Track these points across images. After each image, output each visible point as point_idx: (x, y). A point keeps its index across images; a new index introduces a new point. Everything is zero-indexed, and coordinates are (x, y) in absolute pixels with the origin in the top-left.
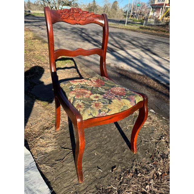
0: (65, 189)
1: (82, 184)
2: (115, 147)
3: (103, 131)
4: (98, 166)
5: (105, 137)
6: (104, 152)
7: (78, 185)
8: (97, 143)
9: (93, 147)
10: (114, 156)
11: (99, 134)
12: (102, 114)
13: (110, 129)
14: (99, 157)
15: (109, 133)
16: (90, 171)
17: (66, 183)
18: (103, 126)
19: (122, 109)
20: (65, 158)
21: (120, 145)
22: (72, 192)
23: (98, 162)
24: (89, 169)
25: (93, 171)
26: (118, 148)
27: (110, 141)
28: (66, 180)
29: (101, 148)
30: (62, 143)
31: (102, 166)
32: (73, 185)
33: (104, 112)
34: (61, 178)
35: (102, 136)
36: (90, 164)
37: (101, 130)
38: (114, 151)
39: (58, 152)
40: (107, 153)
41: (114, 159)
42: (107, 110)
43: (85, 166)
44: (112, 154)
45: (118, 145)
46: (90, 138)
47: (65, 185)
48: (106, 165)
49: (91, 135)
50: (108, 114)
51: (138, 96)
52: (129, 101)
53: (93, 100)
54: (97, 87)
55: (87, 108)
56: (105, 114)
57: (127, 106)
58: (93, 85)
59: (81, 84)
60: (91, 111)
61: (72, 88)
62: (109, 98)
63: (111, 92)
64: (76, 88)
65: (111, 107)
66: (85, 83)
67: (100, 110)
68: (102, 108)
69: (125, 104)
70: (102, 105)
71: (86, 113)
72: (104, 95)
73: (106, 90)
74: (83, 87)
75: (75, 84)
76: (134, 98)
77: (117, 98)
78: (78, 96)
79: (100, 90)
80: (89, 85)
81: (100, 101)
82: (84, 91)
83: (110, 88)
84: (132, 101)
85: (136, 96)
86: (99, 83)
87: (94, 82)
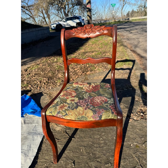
0: (44, 160)
1: (55, 165)
2: (102, 155)
3: (104, 135)
4: (75, 161)
5: (101, 142)
6: (89, 153)
7: (52, 163)
8: (90, 142)
9: (85, 144)
10: (94, 162)
11: (99, 136)
12: (59, 116)
13: (112, 137)
14: (82, 154)
15: (108, 140)
16: (67, 160)
17: (48, 157)
18: (108, 131)
19: (78, 119)
20: (61, 140)
21: (108, 156)
22: (45, 165)
23: (78, 157)
24: (67, 158)
25: (68, 162)
26: (105, 157)
27: (103, 147)
28: (49, 155)
29: (89, 148)
30: (68, 129)
31: (78, 163)
32: (50, 161)
33: (61, 115)
34: (49, 151)
35: (99, 139)
36: (71, 155)
37: (103, 134)
38: (99, 158)
39: (61, 133)
40: (91, 156)
41: (91, 165)
42: (64, 114)
43: (67, 154)
44: (94, 159)
45: (107, 155)
46: (89, 136)
47: (46, 157)
48: (82, 164)
49: (92, 134)
50: (64, 117)
51: (110, 112)
52: (93, 114)
53: (67, 102)
54: (86, 92)
55: (54, 106)
56: (61, 116)
57: (86, 117)
58: (87, 90)
59: (79, 86)
60: (53, 110)
61: (68, 88)
62: (79, 104)
63: (90, 100)
64: (71, 89)
65: (70, 113)
66: (83, 86)
67: (60, 112)
68: (62, 111)
69: (86, 115)
70: (66, 108)
71: (49, 110)
72: (79, 101)
73: (90, 96)
74: (76, 90)
75: (74, 85)
76: (102, 113)
77: (86, 107)
78: (64, 95)
79: (85, 95)
80: (84, 88)
81: (69, 105)
82: (73, 93)
83: (96, 96)
84: (97, 115)
85: (107, 111)
86: (94, 88)
87: (90, 88)
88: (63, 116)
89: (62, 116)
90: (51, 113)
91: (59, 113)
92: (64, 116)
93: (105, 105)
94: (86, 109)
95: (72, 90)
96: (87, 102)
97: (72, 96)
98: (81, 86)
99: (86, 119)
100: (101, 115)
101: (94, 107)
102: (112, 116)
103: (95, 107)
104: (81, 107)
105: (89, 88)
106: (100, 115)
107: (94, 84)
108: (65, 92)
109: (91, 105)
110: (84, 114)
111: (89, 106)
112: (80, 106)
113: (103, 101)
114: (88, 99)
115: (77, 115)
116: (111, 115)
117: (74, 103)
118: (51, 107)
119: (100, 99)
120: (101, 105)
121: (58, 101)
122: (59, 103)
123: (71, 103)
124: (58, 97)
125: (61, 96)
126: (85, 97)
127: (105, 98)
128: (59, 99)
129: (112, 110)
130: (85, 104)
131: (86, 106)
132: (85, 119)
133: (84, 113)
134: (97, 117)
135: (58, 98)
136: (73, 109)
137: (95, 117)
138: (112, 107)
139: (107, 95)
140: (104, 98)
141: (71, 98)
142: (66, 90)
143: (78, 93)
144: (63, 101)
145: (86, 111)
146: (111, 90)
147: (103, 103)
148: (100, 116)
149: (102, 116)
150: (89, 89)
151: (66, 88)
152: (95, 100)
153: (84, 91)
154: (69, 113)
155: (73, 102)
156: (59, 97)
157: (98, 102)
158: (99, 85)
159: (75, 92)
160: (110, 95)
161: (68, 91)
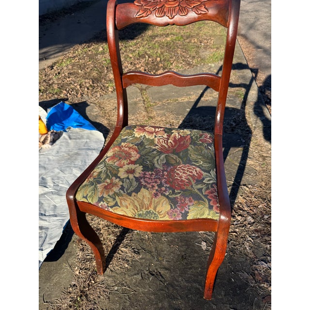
12: (102, 205)
19: (139, 215)
33: (106, 205)
42: (112, 204)
50: (111, 210)
51: (204, 205)
52: (169, 207)
53: (119, 175)
54: (160, 153)
55: (92, 184)
56: (106, 207)
57: (155, 214)
58: (162, 146)
59: (147, 137)
60: (89, 192)
61: (124, 141)
62: (143, 183)
63: (166, 173)
64: (129, 142)
65: (123, 202)
66: (155, 137)
67: (103, 197)
68: (109, 196)
69: (155, 209)
70: (116, 189)
71: (83, 190)
72: (145, 174)
73: (167, 164)
74: (141, 145)
75: (137, 134)
76: (189, 206)
77: (157, 190)
78: (113, 157)
79: (158, 160)
80: (156, 143)
81: (123, 182)
82: (132, 153)
83: (179, 164)
84: (178, 210)
85: (199, 204)
86: (178, 144)
87: (169, 141)
88: (109, 208)
89: (108, 206)
90: (86, 197)
91: (101, 199)
92: (112, 207)
93: (196, 187)
94: (156, 195)
95: (131, 145)
96: (159, 179)
97: (130, 160)
98: (151, 137)
99: (155, 218)
100: (187, 210)
101: (174, 193)
102: (209, 215)
103: (176, 191)
104: (147, 189)
105: (167, 142)
106: (185, 211)
107: (179, 133)
108: (116, 149)
109: (168, 186)
110: (152, 206)
111: (163, 188)
112: (145, 187)
113: (193, 177)
114: (163, 171)
115: (137, 207)
116: (207, 212)
117: (132, 179)
118: (85, 185)
119: (188, 173)
120: (189, 188)
121: (101, 172)
122: (103, 176)
123: (128, 178)
124: (103, 159)
125: (107, 157)
126: (156, 165)
127: (198, 169)
128: (102, 165)
129: (209, 200)
130: (156, 182)
131: (157, 188)
132: (153, 218)
133: (153, 204)
134: (178, 215)
135: (101, 163)
136: (130, 194)
137: (174, 215)
138: (212, 193)
139: (204, 161)
140: (196, 171)
141: (129, 166)
142: (119, 146)
143: (143, 152)
144: (110, 172)
145: (156, 200)
146: (212, 148)
147: (193, 183)
148: (183, 212)
149: (188, 212)
150: (167, 144)
151: (118, 139)
152: (178, 174)
153: (156, 149)
154: (121, 203)
155: (131, 176)
156: (105, 160)
157: (183, 179)
158: (189, 137)
159: (137, 151)
160: (209, 163)
161: (122, 146)
